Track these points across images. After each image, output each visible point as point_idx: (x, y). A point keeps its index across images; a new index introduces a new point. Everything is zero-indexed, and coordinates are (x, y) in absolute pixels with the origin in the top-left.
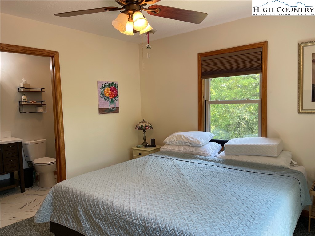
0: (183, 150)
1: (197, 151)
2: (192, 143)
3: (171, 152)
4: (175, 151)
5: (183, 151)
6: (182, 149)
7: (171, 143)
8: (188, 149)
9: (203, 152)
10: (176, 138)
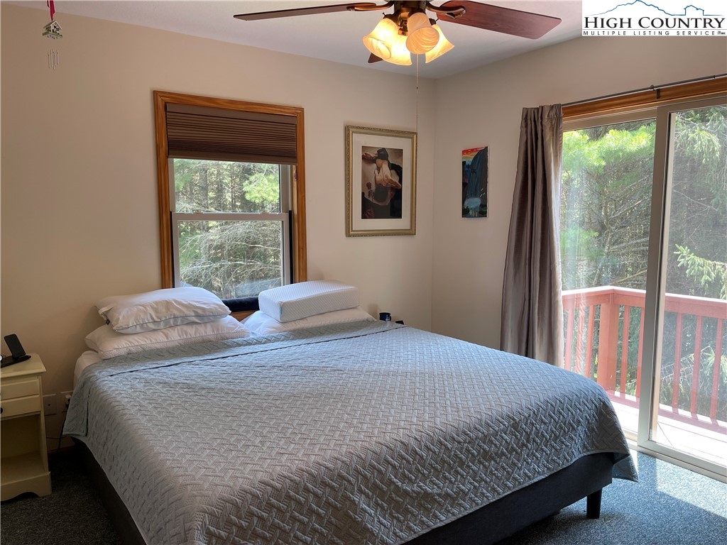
0: (179, 338)
1: (218, 330)
2: (208, 314)
3: (144, 351)
4: (158, 346)
5: (181, 342)
6: (175, 337)
7: (138, 329)
8: (193, 333)
9: (233, 329)
10: (156, 311)
